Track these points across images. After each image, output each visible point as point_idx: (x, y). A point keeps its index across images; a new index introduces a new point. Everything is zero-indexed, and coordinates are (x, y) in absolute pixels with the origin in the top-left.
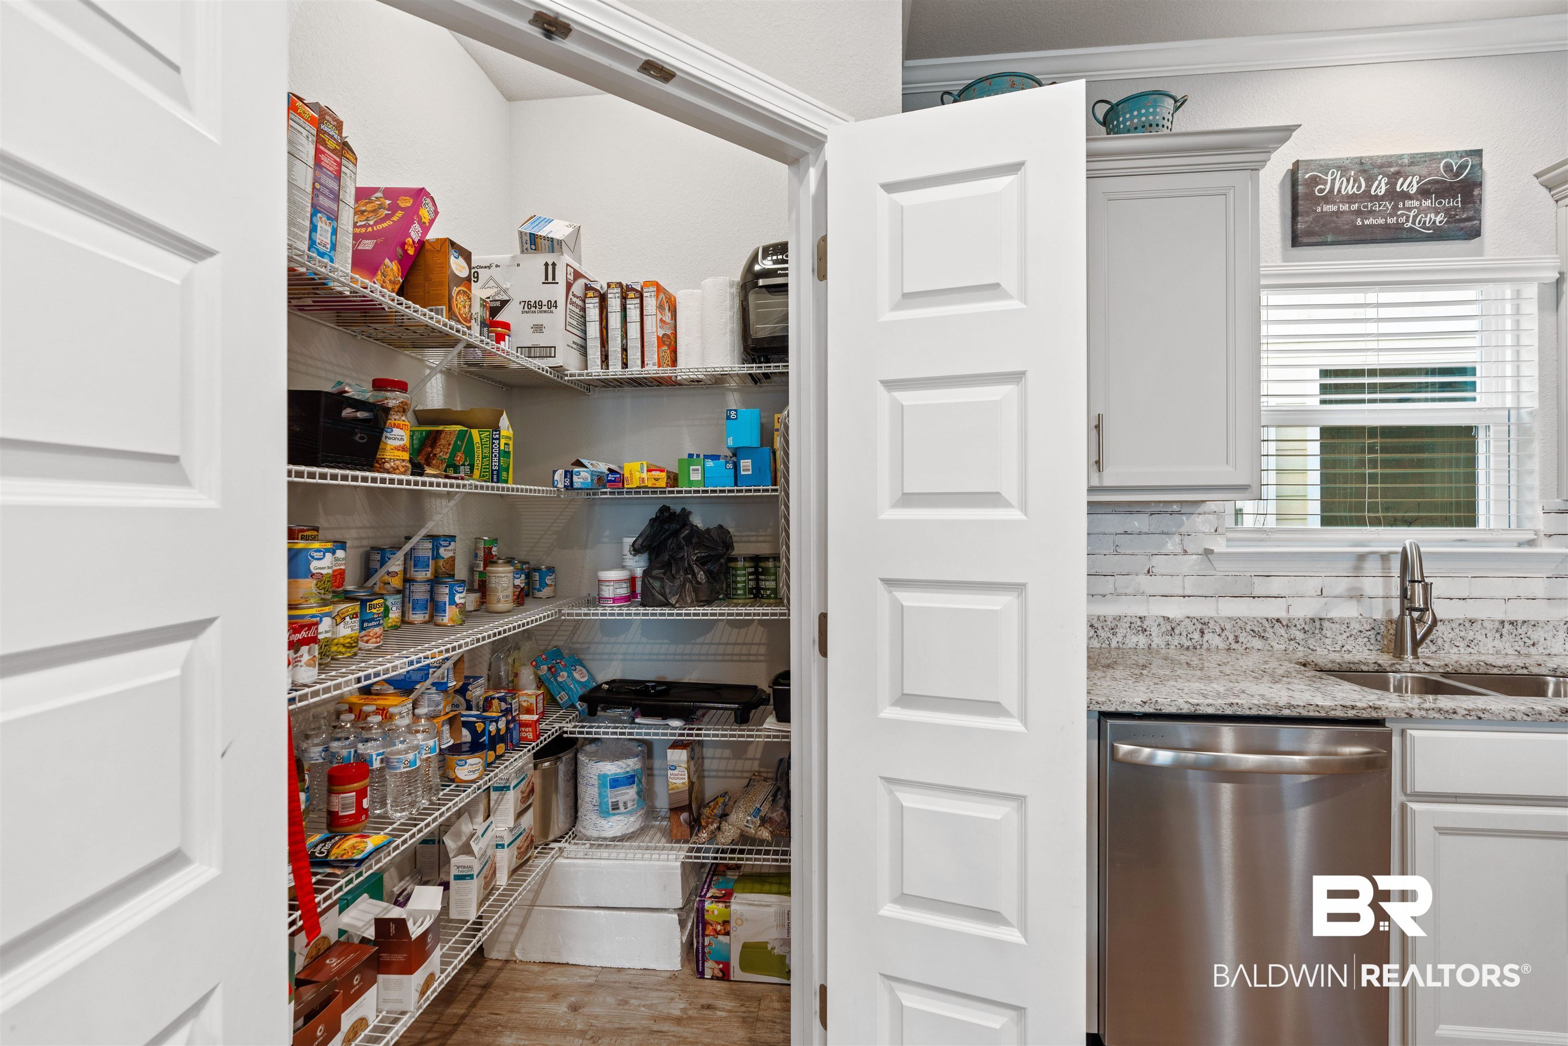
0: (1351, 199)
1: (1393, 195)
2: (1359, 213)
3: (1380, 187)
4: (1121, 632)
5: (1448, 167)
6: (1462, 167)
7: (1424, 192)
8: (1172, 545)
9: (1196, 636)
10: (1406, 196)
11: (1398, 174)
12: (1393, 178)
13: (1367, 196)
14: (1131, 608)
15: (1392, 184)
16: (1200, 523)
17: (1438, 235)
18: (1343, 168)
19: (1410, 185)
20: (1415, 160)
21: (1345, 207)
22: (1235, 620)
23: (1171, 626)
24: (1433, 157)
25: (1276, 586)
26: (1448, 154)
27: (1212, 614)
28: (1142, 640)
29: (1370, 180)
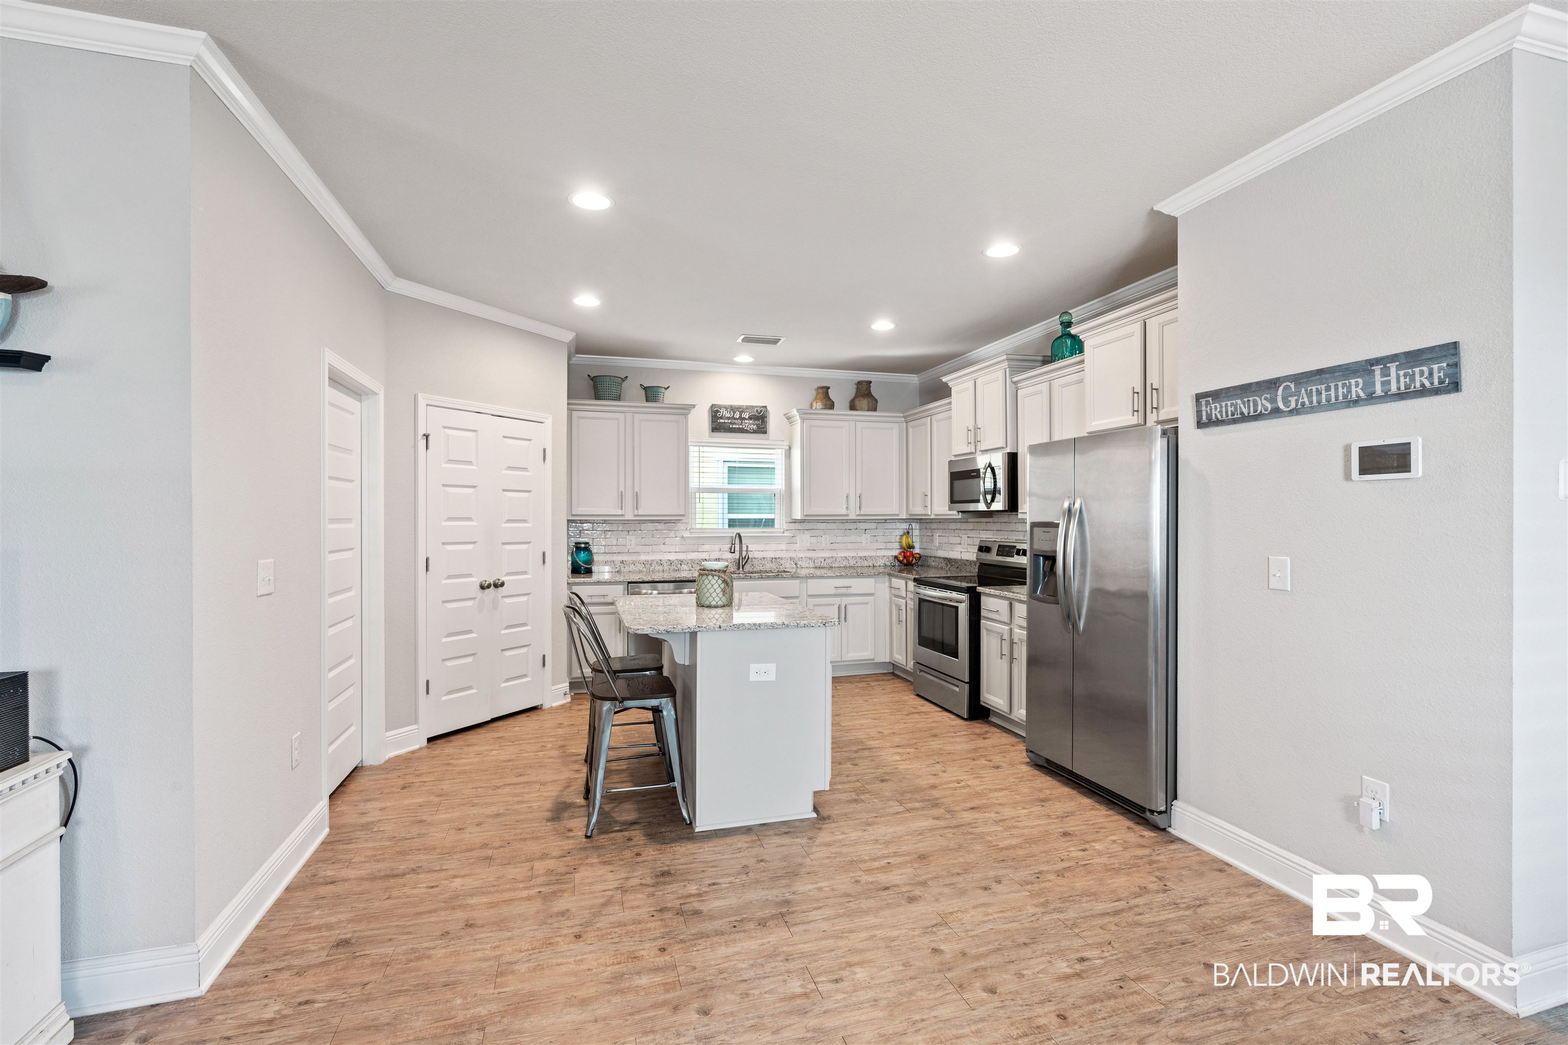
0: (728, 418)
1: (741, 418)
2: (731, 423)
3: (737, 415)
4: (653, 565)
5: (757, 411)
6: (761, 411)
7: (750, 418)
8: (672, 534)
9: (679, 566)
10: (745, 419)
11: (742, 411)
12: (741, 413)
13: (733, 418)
14: (657, 557)
15: (741, 415)
16: (680, 526)
17: (755, 432)
18: (726, 408)
19: (746, 415)
20: (748, 407)
21: (726, 421)
22: (691, 560)
23: (671, 563)
24: (753, 407)
25: (706, 547)
26: (757, 407)
27: (685, 558)
28: (661, 568)
29: (734, 413)
